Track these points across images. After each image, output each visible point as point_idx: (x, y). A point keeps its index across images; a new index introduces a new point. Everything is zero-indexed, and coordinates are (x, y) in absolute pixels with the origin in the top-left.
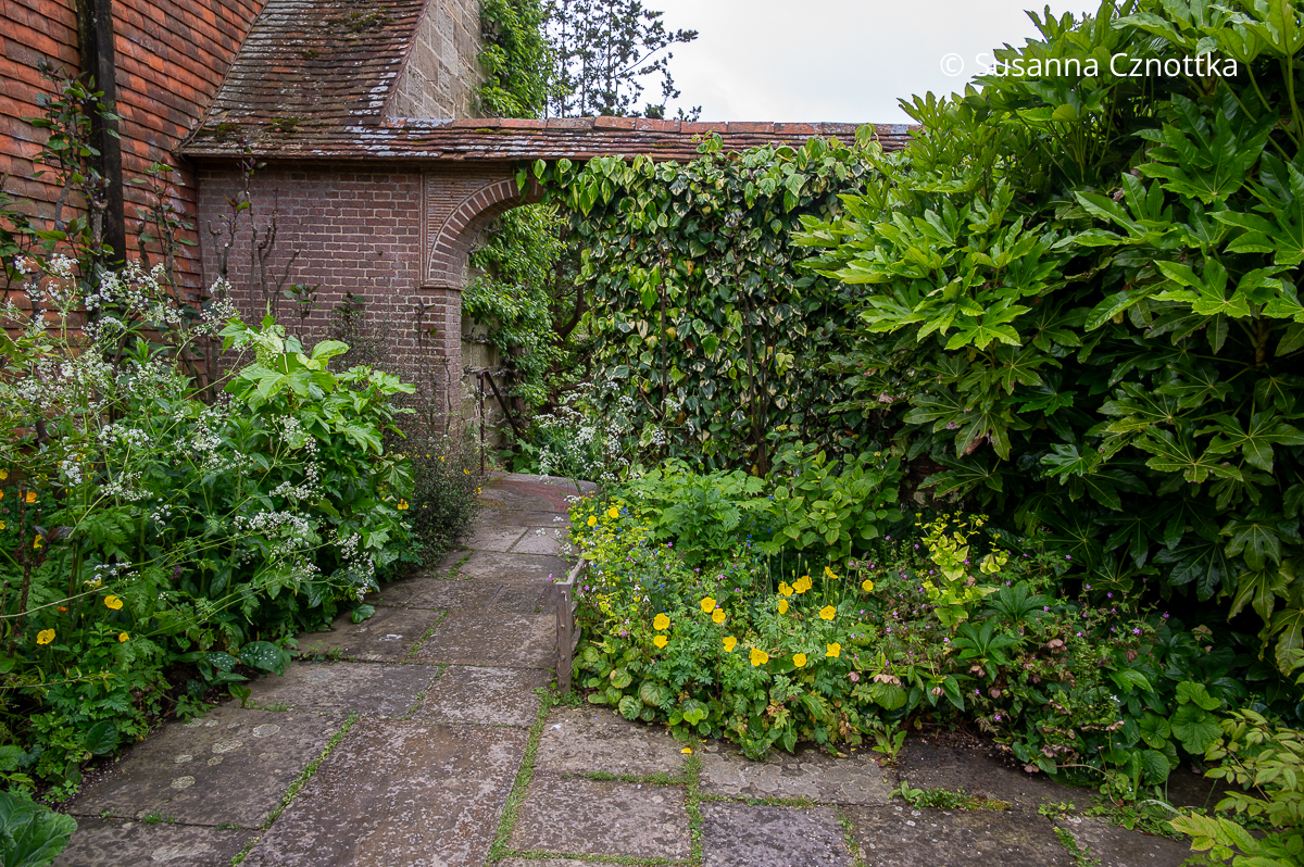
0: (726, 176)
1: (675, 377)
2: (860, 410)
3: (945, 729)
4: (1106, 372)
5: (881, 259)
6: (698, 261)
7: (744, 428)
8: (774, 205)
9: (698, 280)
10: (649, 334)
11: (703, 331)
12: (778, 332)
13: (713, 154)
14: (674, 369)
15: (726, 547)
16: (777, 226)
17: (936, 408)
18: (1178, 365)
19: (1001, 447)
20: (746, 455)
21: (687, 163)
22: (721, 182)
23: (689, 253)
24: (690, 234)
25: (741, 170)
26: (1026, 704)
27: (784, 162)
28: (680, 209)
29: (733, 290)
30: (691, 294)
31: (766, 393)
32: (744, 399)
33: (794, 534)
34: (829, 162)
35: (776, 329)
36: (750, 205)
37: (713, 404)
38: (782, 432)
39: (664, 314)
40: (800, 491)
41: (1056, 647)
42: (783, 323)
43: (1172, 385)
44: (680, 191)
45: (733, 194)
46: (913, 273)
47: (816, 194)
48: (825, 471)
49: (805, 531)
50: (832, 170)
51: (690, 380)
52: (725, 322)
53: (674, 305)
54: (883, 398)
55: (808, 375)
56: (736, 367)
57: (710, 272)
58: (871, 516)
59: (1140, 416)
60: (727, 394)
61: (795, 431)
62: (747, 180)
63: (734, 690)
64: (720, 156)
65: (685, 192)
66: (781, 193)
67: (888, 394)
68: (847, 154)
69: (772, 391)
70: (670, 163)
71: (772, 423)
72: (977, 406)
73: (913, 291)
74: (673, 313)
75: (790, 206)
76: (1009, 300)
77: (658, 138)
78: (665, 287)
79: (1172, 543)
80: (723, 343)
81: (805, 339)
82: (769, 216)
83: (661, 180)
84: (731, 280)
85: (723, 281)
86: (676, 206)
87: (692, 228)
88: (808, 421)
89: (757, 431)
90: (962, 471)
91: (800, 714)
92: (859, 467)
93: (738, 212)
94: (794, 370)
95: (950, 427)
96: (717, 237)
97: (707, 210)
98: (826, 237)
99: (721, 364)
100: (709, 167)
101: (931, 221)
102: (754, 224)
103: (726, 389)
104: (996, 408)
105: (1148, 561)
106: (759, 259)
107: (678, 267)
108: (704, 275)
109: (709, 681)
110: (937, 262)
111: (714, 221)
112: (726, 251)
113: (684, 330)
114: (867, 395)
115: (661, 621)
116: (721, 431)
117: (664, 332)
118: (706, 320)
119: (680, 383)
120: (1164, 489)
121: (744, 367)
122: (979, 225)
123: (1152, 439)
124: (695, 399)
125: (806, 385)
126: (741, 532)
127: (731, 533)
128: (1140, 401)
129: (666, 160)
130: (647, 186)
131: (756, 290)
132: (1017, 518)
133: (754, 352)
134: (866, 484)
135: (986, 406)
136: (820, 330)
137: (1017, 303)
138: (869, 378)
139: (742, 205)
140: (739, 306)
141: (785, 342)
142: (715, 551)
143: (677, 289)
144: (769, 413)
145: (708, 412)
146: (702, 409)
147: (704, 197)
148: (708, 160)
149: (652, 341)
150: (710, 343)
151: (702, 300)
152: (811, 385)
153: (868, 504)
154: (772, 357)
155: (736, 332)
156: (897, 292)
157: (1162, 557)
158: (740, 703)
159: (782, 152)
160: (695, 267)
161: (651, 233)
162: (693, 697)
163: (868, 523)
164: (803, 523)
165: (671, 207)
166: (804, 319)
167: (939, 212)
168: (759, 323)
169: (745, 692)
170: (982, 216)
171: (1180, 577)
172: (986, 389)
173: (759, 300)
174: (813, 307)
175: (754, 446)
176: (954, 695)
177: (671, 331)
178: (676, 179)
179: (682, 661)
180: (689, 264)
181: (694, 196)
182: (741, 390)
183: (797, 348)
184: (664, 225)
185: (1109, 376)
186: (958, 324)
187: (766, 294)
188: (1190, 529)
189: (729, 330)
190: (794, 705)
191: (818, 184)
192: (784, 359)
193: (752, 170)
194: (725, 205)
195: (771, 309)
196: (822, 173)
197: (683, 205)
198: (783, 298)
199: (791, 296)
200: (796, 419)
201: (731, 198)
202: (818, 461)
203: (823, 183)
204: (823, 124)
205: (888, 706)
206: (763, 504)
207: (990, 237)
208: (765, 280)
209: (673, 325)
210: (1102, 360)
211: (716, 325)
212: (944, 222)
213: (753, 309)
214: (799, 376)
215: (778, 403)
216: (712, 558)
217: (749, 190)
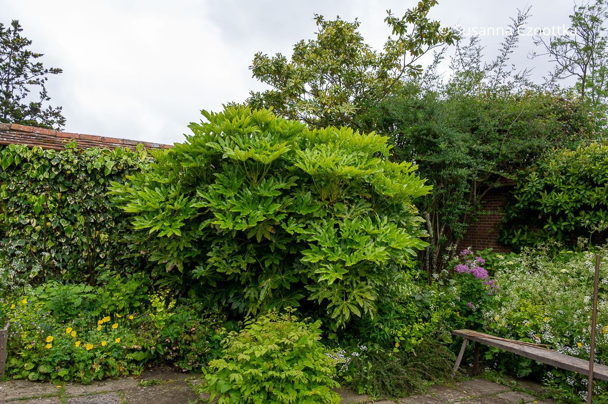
0: (78, 158)
1: (50, 244)
2: (134, 258)
3: (160, 366)
4: (211, 243)
5: (140, 204)
6: (63, 193)
7: (84, 267)
8: (100, 172)
9: (63, 202)
10: (37, 225)
11: (65, 224)
12: (101, 225)
13: (73, 149)
14: (49, 241)
15: (75, 313)
16: (102, 181)
17: (160, 256)
18: (227, 241)
19: (180, 268)
20: (85, 279)
21: (60, 151)
22: (76, 161)
23: (59, 190)
24: (60, 182)
25: (86, 157)
26: (184, 351)
27: (105, 155)
28: (55, 171)
29: (80, 207)
30: (59, 208)
31: (95, 252)
32: (84, 254)
33: (105, 307)
34: (125, 158)
35: (100, 224)
36: (90, 172)
37: (69, 257)
38: (102, 267)
39: (45, 217)
40: (109, 290)
41: (193, 331)
42: (103, 221)
43: (226, 247)
44: (56, 163)
45: (81, 166)
46: (149, 209)
47: (119, 169)
48: (119, 282)
49: (109, 306)
50: (126, 160)
51: (57, 246)
52: (76, 220)
53: (51, 212)
54: (142, 252)
55: (115, 244)
56: (81, 240)
57: (69, 199)
58: (137, 297)
59: (218, 256)
60: (76, 252)
61: (108, 267)
62: (88, 161)
63: (79, 362)
64: (76, 150)
65: (58, 164)
66: (103, 168)
67: (144, 251)
68: (133, 155)
69: (98, 250)
70: (51, 150)
71: (98, 265)
72: (172, 254)
73: (150, 215)
74: (50, 216)
75: (107, 173)
76: (179, 220)
77: (45, 138)
78: (47, 205)
79: (231, 296)
80: (75, 230)
81: (114, 228)
82: (98, 176)
83: (46, 158)
84: (79, 203)
85: (75, 203)
86: (53, 169)
87: (61, 179)
88: (114, 263)
89: (90, 268)
90: (170, 278)
91: (106, 366)
92: (133, 280)
93: (84, 175)
94: (108, 241)
95: (164, 262)
96: (73, 183)
97: (69, 172)
98: (121, 192)
99: (73, 239)
100: (70, 154)
101: (157, 192)
102: (91, 180)
103: (75, 250)
104: (179, 255)
105: (226, 303)
106: (93, 194)
107: (54, 196)
108: (66, 200)
109: (69, 359)
110: (157, 206)
111: (72, 177)
112: (78, 190)
113: (55, 223)
114: (136, 251)
115: (50, 339)
116: (72, 269)
117: (45, 223)
118: (66, 219)
119: (52, 248)
120: (228, 279)
121: (85, 240)
122: (173, 194)
123: (220, 263)
124: (60, 255)
125: (114, 247)
126: (82, 307)
127: (77, 308)
128: (219, 252)
129: (49, 149)
130: (39, 159)
131: (91, 207)
132: (189, 293)
133: (90, 233)
134: (134, 285)
135: (175, 255)
136: (120, 224)
137: (181, 222)
138: (137, 245)
139: (86, 171)
140: (82, 213)
141: (105, 229)
142: (70, 315)
143: (53, 205)
144: (96, 260)
145: (66, 260)
146: (63, 259)
147: (67, 167)
148: (70, 151)
149: (38, 228)
150: (68, 230)
151: (65, 210)
152: (116, 247)
153: (136, 293)
154: (99, 236)
155: (81, 225)
156: (145, 216)
157: (230, 301)
158: (82, 366)
159: (104, 151)
160: (62, 196)
161: (40, 180)
162: (61, 367)
163: (136, 300)
164: (110, 303)
165: (51, 169)
166: (113, 220)
167: (160, 188)
168: (93, 221)
169: (84, 361)
170: (173, 191)
171: (234, 307)
172: (175, 249)
173: (93, 212)
174: (116, 215)
175: (89, 275)
176: (160, 350)
177: (48, 224)
178: (54, 158)
179: (58, 353)
180: (59, 194)
181: (63, 165)
182: (83, 250)
183: (110, 231)
184: (47, 177)
185: (211, 244)
186: (163, 228)
187: (96, 209)
188: (236, 291)
189: (78, 224)
190: (103, 363)
191: (120, 166)
192: (104, 236)
193: (91, 157)
194: (78, 170)
195: (98, 215)
196: (122, 161)
197: (57, 169)
198: (104, 211)
199: (107, 210)
200: (109, 262)
201: (80, 168)
202: (117, 278)
203: (122, 166)
204: (123, 140)
205: (139, 359)
206: (93, 296)
207: (175, 199)
208: (96, 203)
209: (50, 221)
210: (209, 239)
211: (71, 221)
212: (162, 192)
213: (89, 215)
214: (110, 243)
215: (101, 256)
216: (69, 318)
217: (89, 166)
